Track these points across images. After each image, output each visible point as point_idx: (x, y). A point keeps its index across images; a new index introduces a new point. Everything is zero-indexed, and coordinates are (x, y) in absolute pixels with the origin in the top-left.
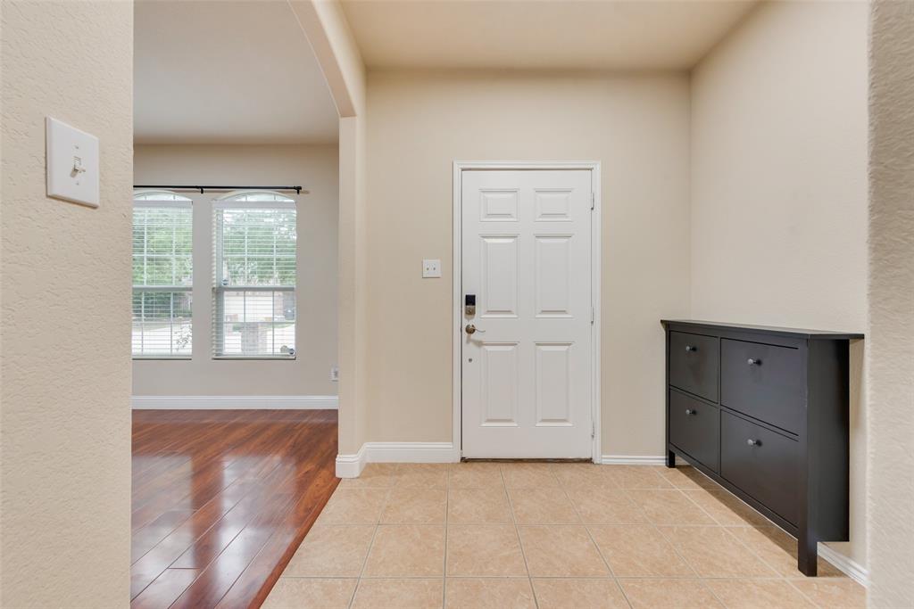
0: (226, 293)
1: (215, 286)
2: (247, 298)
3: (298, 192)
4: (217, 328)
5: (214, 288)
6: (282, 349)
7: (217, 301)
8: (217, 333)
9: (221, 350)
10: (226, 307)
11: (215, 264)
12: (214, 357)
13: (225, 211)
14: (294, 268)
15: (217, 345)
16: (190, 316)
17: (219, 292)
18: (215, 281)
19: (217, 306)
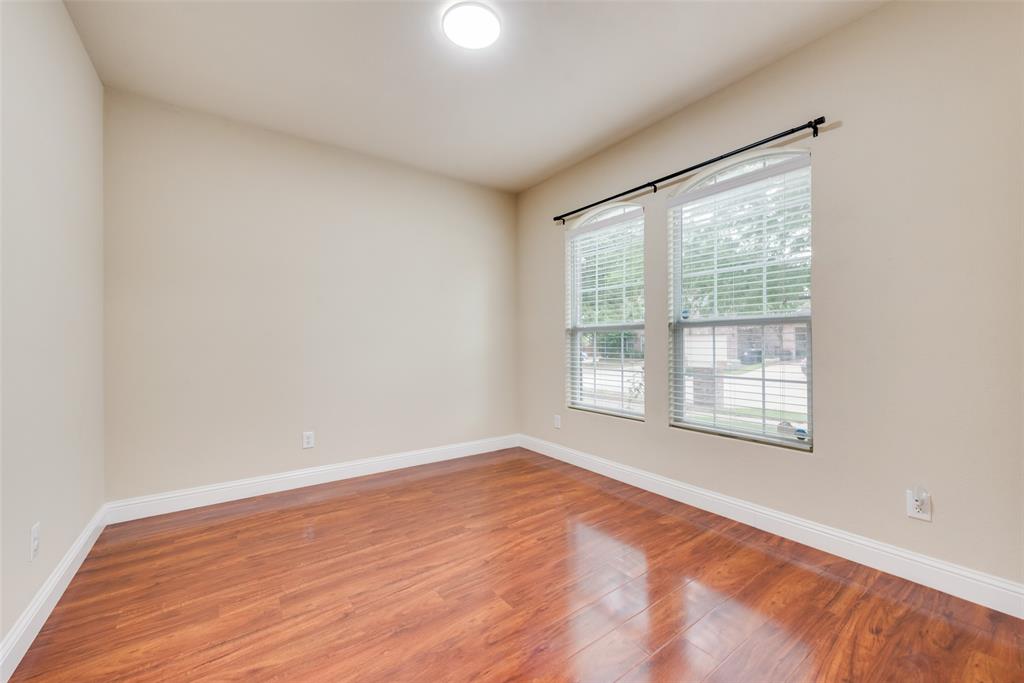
0: (686, 330)
1: (672, 321)
2: (717, 338)
3: (816, 133)
4: (676, 382)
5: (670, 324)
6: (780, 429)
7: (675, 343)
8: (675, 388)
9: (681, 414)
10: (686, 351)
11: (672, 289)
12: (673, 423)
13: (684, 209)
14: (808, 280)
15: (676, 407)
16: (643, 357)
17: (677, 329)
18: (672, 314)
19: (675, 350)
